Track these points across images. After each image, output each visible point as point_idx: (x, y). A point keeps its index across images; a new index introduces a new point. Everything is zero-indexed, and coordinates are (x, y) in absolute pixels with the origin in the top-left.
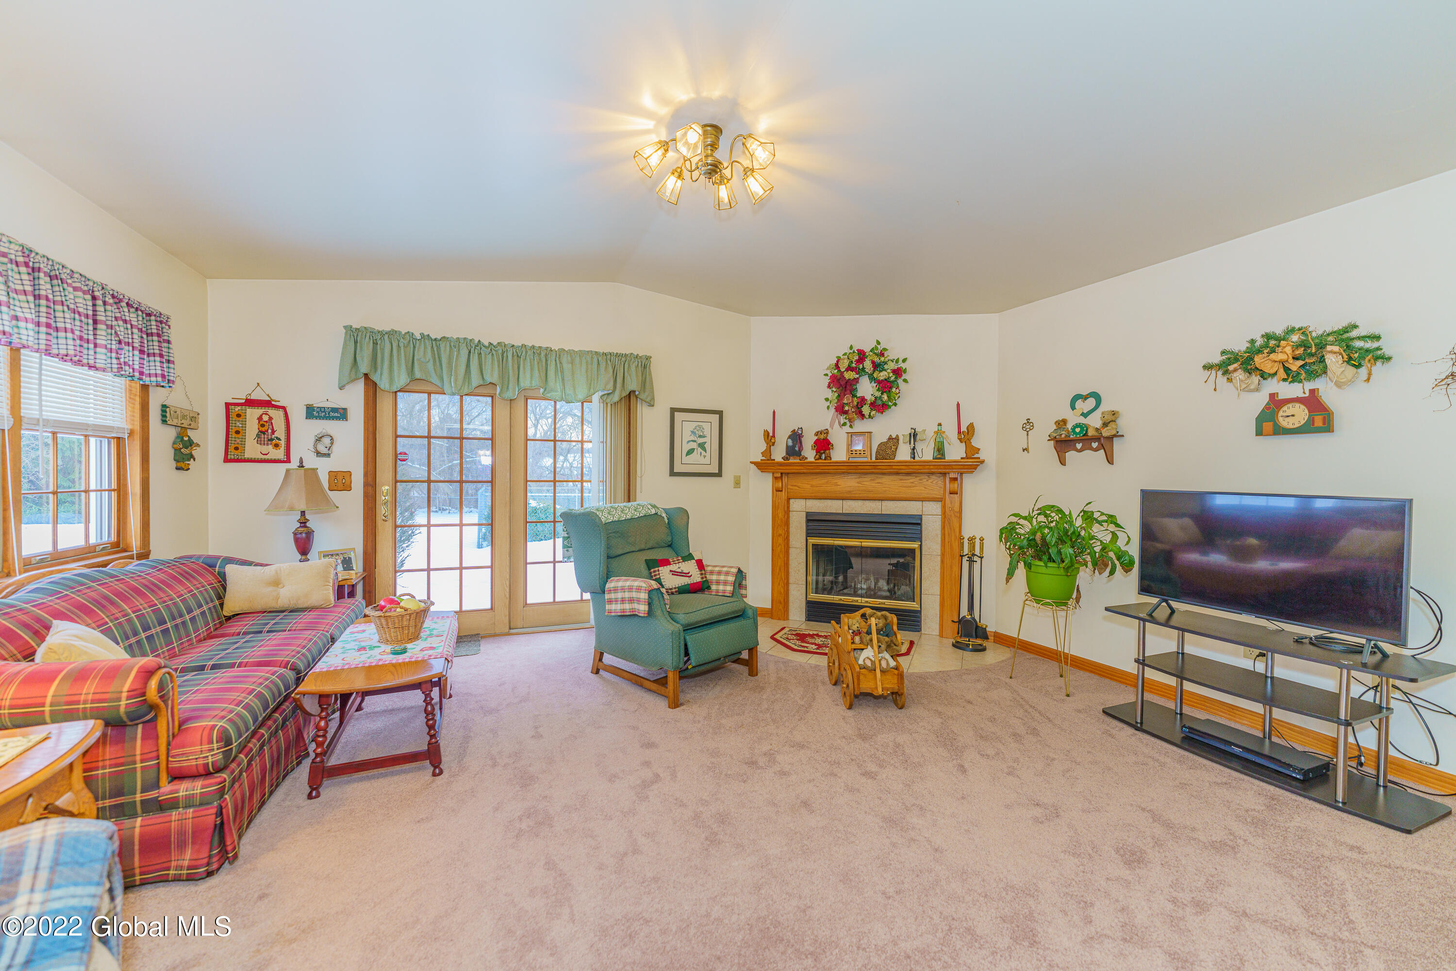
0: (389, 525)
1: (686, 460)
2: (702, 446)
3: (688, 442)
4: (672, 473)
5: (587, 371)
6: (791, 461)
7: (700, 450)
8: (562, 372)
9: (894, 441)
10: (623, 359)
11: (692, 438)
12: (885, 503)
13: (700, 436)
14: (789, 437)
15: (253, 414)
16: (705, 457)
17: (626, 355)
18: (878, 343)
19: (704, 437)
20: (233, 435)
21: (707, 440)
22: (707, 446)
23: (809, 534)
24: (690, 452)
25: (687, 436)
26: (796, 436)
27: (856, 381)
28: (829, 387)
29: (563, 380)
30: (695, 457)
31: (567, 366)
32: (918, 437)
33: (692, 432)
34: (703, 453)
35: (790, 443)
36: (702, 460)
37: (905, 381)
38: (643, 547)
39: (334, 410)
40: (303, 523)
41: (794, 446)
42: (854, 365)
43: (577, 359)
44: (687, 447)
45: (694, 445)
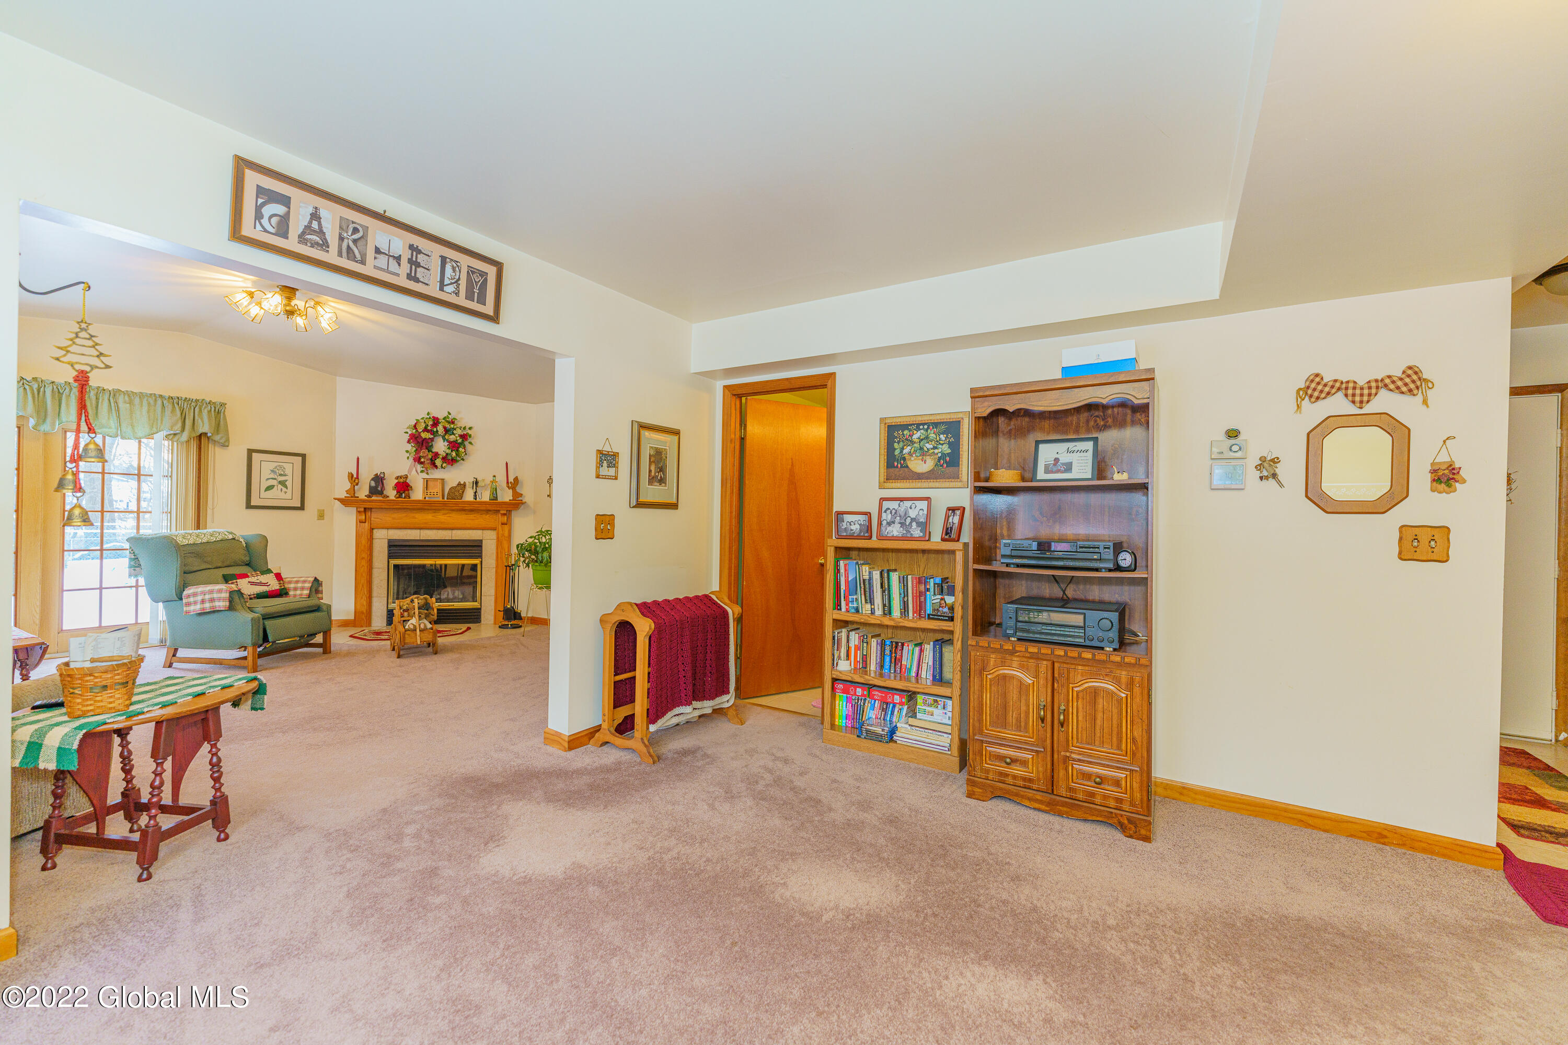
1: (263, 494)
2: (283, 483)
3: (268, 479)
4: (249, 506)
5: (148, 412)
6: (373, 498)
7: (280, 487)
8: (118, 410)
9: (462, 486)
10: (193, 404)
11: (272, 476)
12: (454, 532)
13: (281, 475)
14: (373, 479)
16: (286, 492)
17: (197, 401)
18: (449, 413)
19: (285, 475)
21: (289, 478)
22: (289, 484)
23: (391, 556)
24: (269, 488)
25: (266, 473)
26: (379, 479)
27: (432, 440)
28: (408, 442)
29: (119, 417)
30: (276, 493)
31: (123, 406)
32: (479, 484)
33: (272, 471)
34: (284, 489)
35: (373, 484)
36: (282, 495)
37: (470, 443)
38: (219, 565)
41: (376, 487)
42: (429, 428)
43: (137, 400)
44: (265, 484)
45: (274, 482)
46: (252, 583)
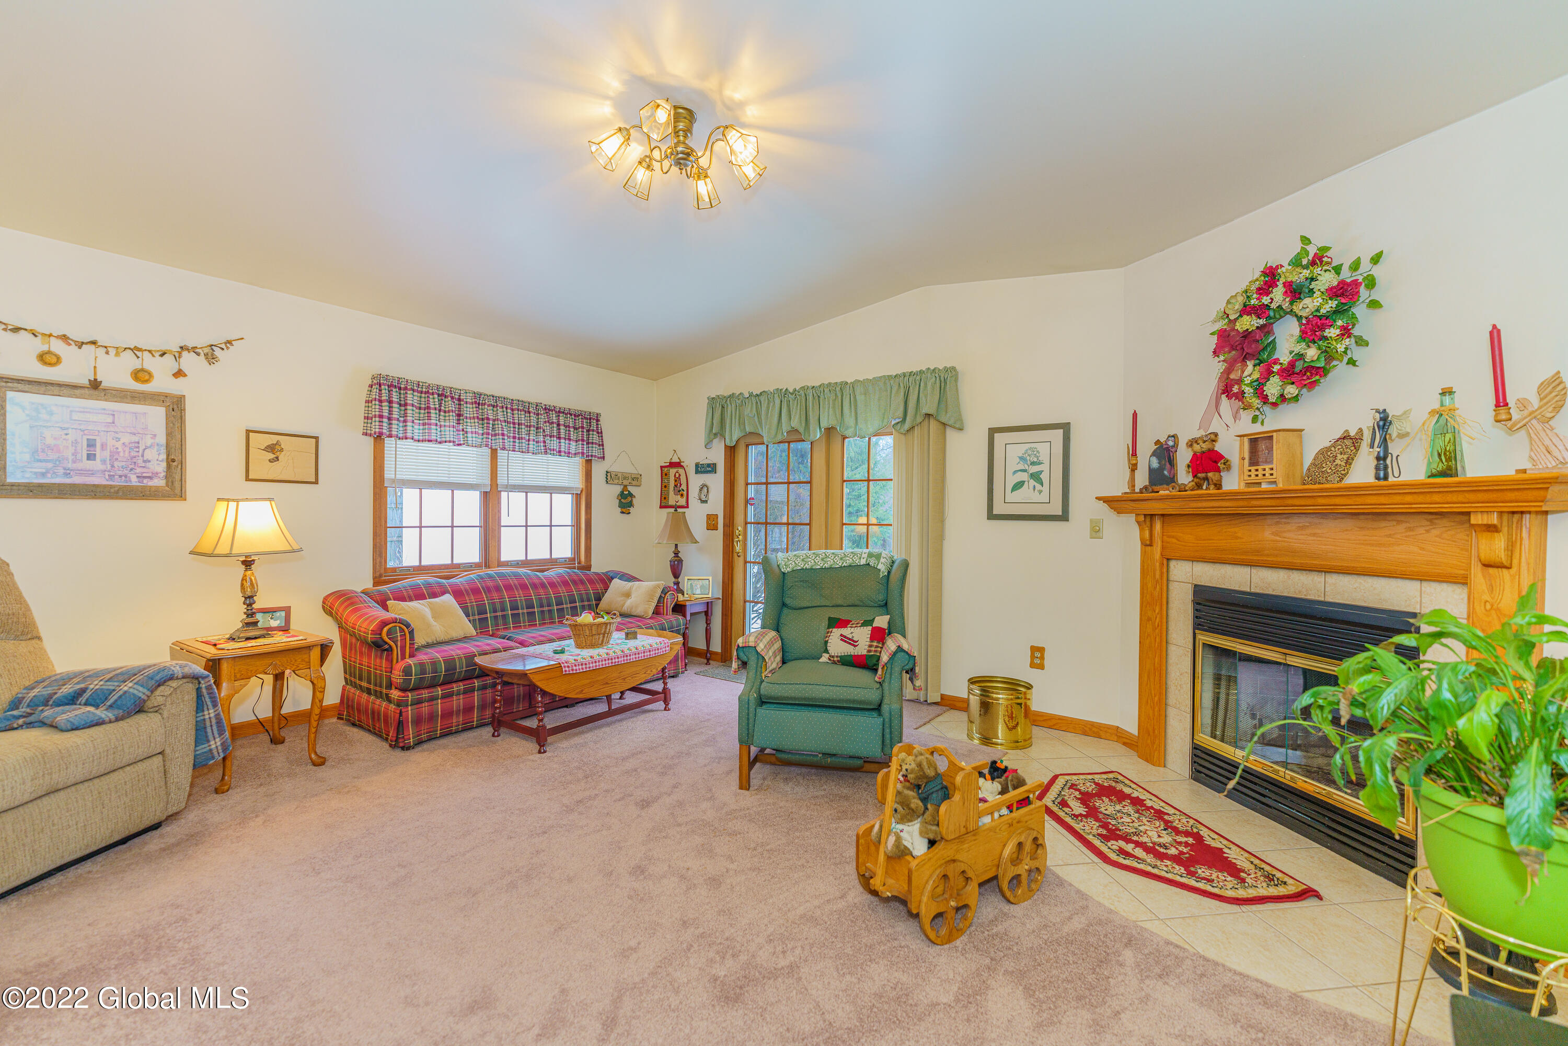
0: (741, 559)
1: (1011, 497)
2: (1036, 477)
3: (1015, 472)
4: (991, 516)
5: (879, 400)
6: (1161, 492)
7: (1032, 482)
8: (855, 406)
9: (1349, 442)
10: (918, 378)
11: (1021, 467)
12: (1332, 579)
13: (1033, 463)
14: (1154, 454)
15: (673, 471)
16: (1040, 492)
17: (921, 372)
18: (1305, 240)
19: (1040, 463)
20: (664, 489)
21: (1045, 467)
22: (1044, 477)
23: (1199, 625)
24: (1019, 485)
25: (1013, 464)
26: (1165, 452)
27: (1266, 329)
28: (1216, 353)
29: (856, 414)
30: (1025, 494)
31: (860, 398)
32: (1393, 431)
33: (1021, 458)
34: (1038, 487)
35: (1155, 463)
36: (1036, 497)
37: (1374, 304)
38: (840, 602)
39: (709, 465)
40: (676, 554)
41: (1161, 469)
42: (1254, 302)
44: (1012, 480)
45: (1024, 477)
46: (844, 639)
